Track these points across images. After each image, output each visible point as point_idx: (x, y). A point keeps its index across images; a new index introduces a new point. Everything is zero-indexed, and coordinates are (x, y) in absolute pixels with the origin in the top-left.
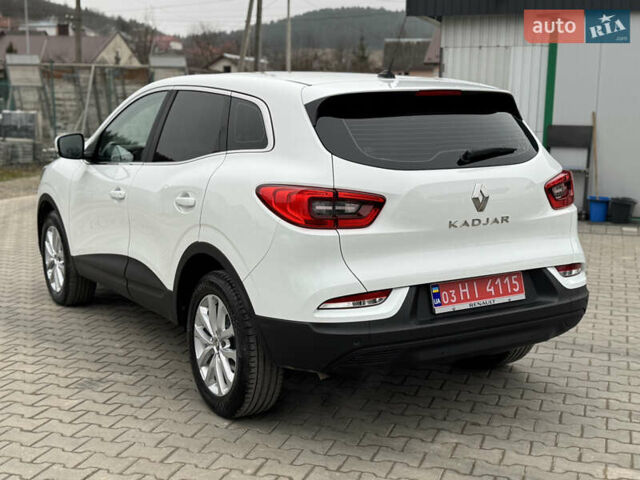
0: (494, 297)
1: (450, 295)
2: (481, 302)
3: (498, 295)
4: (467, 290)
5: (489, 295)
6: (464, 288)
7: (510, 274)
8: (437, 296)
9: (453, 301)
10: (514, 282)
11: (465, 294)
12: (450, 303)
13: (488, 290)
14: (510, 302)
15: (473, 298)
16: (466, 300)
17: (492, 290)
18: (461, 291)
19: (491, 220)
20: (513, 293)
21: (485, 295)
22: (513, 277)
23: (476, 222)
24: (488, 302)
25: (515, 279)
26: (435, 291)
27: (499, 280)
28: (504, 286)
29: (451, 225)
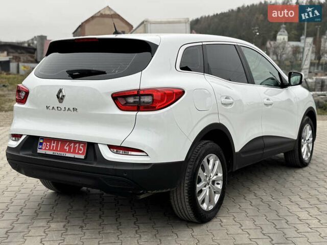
0: (67, 152)
1: (47, 145)
2: (59, 153)
3: (69, 152)
4: (55, 145)
5: (65, 151)
6: (54, 143)
7: (80, 142)
8: (41, 144)
9: (47, 149)
10: (81, 147)
11: (53, 146)
12: (45, 149)
13: (65, 148)
14: (74, 158)
15: (56, 150)
16: (53, 150)
17: (67, 148)
18: (52, 145)
19: (67, 109)
20: (78, 153)
21: (63, 150)
22: (81, 145)
23: (59, 109)
24: (63, 154)
25: (82, 146)
26: (41, 141)
27: (72, 144)
28: (75, 148)
29: (47, 107)
